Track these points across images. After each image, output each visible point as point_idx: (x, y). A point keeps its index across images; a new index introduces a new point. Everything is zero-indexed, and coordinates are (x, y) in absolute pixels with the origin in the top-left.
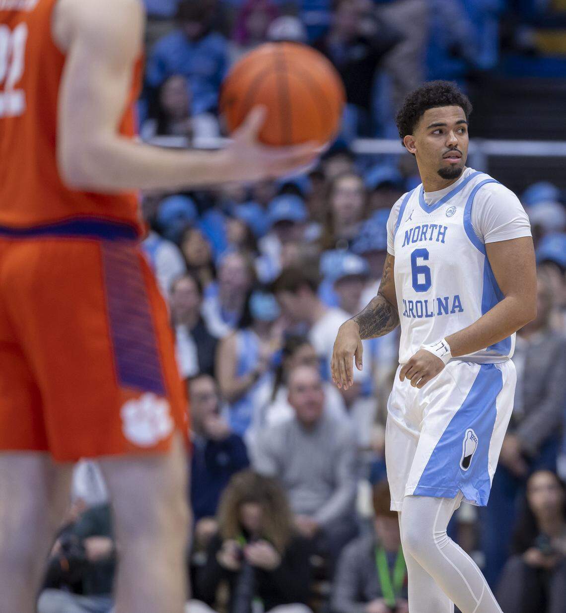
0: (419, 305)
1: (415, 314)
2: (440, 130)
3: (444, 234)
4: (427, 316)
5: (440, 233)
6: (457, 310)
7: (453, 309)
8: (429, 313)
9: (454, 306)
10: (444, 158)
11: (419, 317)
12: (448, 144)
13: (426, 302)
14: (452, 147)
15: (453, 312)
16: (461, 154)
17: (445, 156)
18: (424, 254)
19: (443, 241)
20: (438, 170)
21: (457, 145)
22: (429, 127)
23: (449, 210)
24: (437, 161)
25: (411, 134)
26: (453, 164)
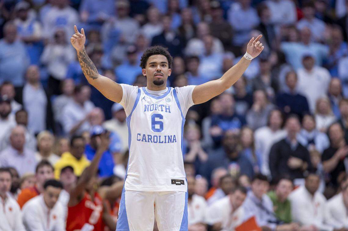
0: (155, 138)
1: (153, 141)
2: (154, 65)
3: (169, 109)
4: (160, 142)
5: (166, 109)
6: (174, 141)
7: (173, 141)
8: (161, 141)
9: (174, 140)
10: (155, 76)
11: (154, 142)
12: (157, 70)
13: (160, 136)
14: (159, 71)
15: (173, 142)
16: (163, 74)
17: (155, 75)
18: (161, 117)
19: (170, 112)
20: (153, 81)
21: (160, 70)
22: (150, 64)
23: (167, 99)
24: (152, 77)
25: (145, 68)
26: (159, 79)
